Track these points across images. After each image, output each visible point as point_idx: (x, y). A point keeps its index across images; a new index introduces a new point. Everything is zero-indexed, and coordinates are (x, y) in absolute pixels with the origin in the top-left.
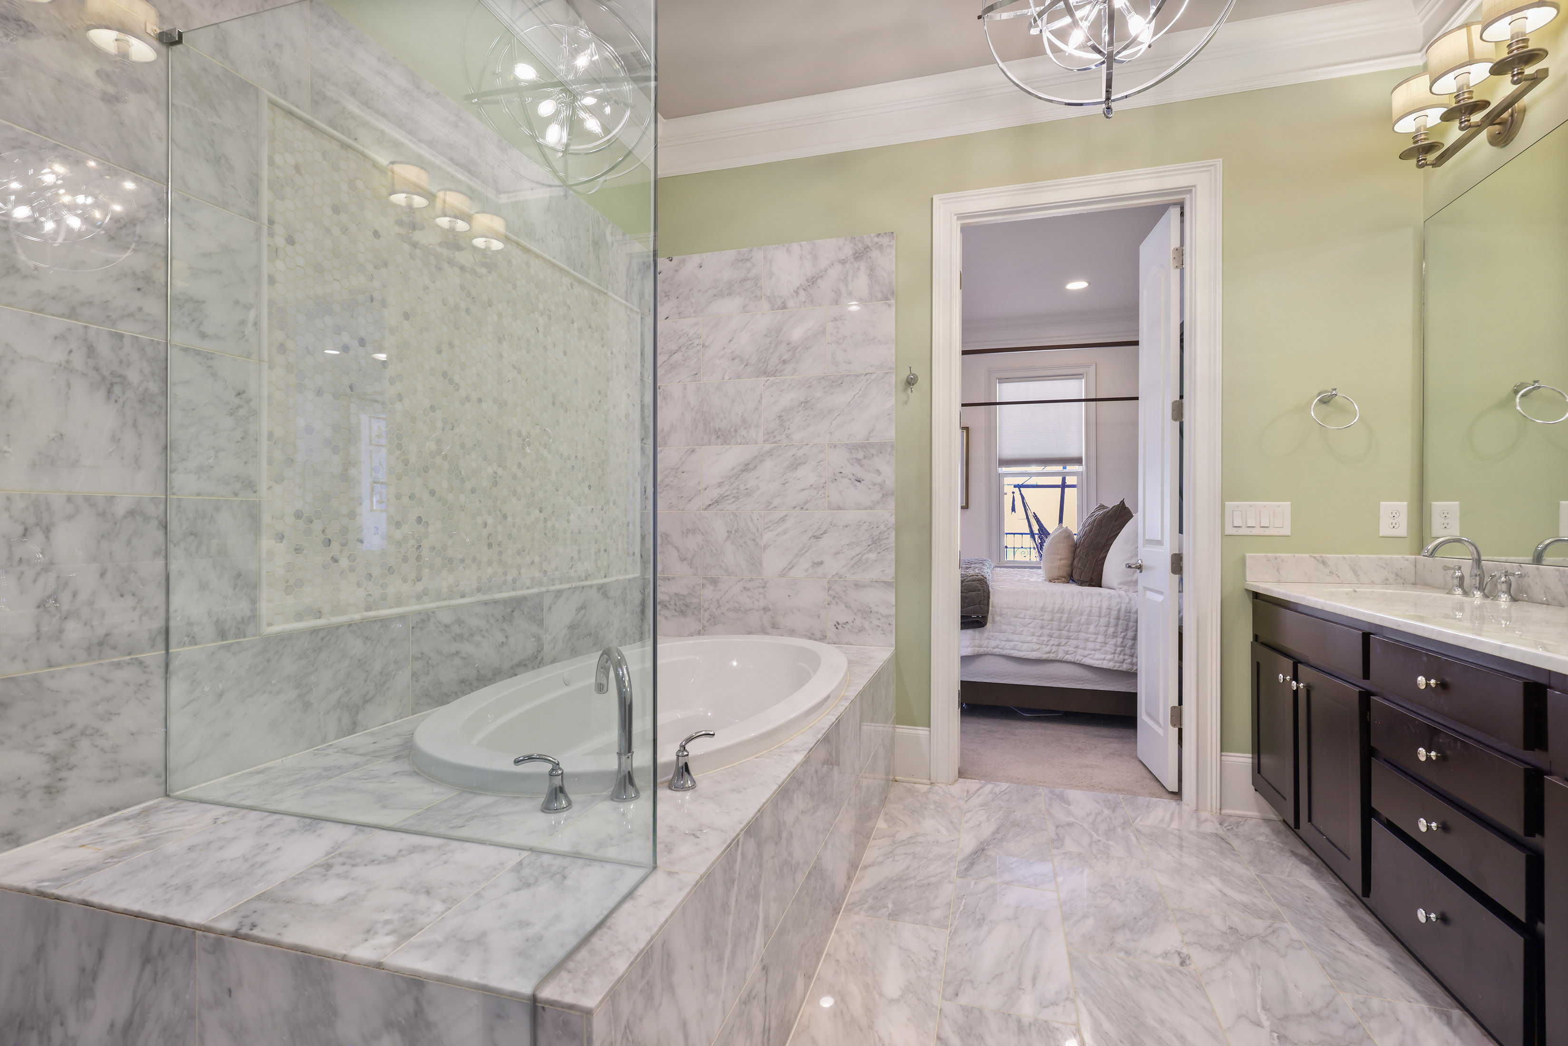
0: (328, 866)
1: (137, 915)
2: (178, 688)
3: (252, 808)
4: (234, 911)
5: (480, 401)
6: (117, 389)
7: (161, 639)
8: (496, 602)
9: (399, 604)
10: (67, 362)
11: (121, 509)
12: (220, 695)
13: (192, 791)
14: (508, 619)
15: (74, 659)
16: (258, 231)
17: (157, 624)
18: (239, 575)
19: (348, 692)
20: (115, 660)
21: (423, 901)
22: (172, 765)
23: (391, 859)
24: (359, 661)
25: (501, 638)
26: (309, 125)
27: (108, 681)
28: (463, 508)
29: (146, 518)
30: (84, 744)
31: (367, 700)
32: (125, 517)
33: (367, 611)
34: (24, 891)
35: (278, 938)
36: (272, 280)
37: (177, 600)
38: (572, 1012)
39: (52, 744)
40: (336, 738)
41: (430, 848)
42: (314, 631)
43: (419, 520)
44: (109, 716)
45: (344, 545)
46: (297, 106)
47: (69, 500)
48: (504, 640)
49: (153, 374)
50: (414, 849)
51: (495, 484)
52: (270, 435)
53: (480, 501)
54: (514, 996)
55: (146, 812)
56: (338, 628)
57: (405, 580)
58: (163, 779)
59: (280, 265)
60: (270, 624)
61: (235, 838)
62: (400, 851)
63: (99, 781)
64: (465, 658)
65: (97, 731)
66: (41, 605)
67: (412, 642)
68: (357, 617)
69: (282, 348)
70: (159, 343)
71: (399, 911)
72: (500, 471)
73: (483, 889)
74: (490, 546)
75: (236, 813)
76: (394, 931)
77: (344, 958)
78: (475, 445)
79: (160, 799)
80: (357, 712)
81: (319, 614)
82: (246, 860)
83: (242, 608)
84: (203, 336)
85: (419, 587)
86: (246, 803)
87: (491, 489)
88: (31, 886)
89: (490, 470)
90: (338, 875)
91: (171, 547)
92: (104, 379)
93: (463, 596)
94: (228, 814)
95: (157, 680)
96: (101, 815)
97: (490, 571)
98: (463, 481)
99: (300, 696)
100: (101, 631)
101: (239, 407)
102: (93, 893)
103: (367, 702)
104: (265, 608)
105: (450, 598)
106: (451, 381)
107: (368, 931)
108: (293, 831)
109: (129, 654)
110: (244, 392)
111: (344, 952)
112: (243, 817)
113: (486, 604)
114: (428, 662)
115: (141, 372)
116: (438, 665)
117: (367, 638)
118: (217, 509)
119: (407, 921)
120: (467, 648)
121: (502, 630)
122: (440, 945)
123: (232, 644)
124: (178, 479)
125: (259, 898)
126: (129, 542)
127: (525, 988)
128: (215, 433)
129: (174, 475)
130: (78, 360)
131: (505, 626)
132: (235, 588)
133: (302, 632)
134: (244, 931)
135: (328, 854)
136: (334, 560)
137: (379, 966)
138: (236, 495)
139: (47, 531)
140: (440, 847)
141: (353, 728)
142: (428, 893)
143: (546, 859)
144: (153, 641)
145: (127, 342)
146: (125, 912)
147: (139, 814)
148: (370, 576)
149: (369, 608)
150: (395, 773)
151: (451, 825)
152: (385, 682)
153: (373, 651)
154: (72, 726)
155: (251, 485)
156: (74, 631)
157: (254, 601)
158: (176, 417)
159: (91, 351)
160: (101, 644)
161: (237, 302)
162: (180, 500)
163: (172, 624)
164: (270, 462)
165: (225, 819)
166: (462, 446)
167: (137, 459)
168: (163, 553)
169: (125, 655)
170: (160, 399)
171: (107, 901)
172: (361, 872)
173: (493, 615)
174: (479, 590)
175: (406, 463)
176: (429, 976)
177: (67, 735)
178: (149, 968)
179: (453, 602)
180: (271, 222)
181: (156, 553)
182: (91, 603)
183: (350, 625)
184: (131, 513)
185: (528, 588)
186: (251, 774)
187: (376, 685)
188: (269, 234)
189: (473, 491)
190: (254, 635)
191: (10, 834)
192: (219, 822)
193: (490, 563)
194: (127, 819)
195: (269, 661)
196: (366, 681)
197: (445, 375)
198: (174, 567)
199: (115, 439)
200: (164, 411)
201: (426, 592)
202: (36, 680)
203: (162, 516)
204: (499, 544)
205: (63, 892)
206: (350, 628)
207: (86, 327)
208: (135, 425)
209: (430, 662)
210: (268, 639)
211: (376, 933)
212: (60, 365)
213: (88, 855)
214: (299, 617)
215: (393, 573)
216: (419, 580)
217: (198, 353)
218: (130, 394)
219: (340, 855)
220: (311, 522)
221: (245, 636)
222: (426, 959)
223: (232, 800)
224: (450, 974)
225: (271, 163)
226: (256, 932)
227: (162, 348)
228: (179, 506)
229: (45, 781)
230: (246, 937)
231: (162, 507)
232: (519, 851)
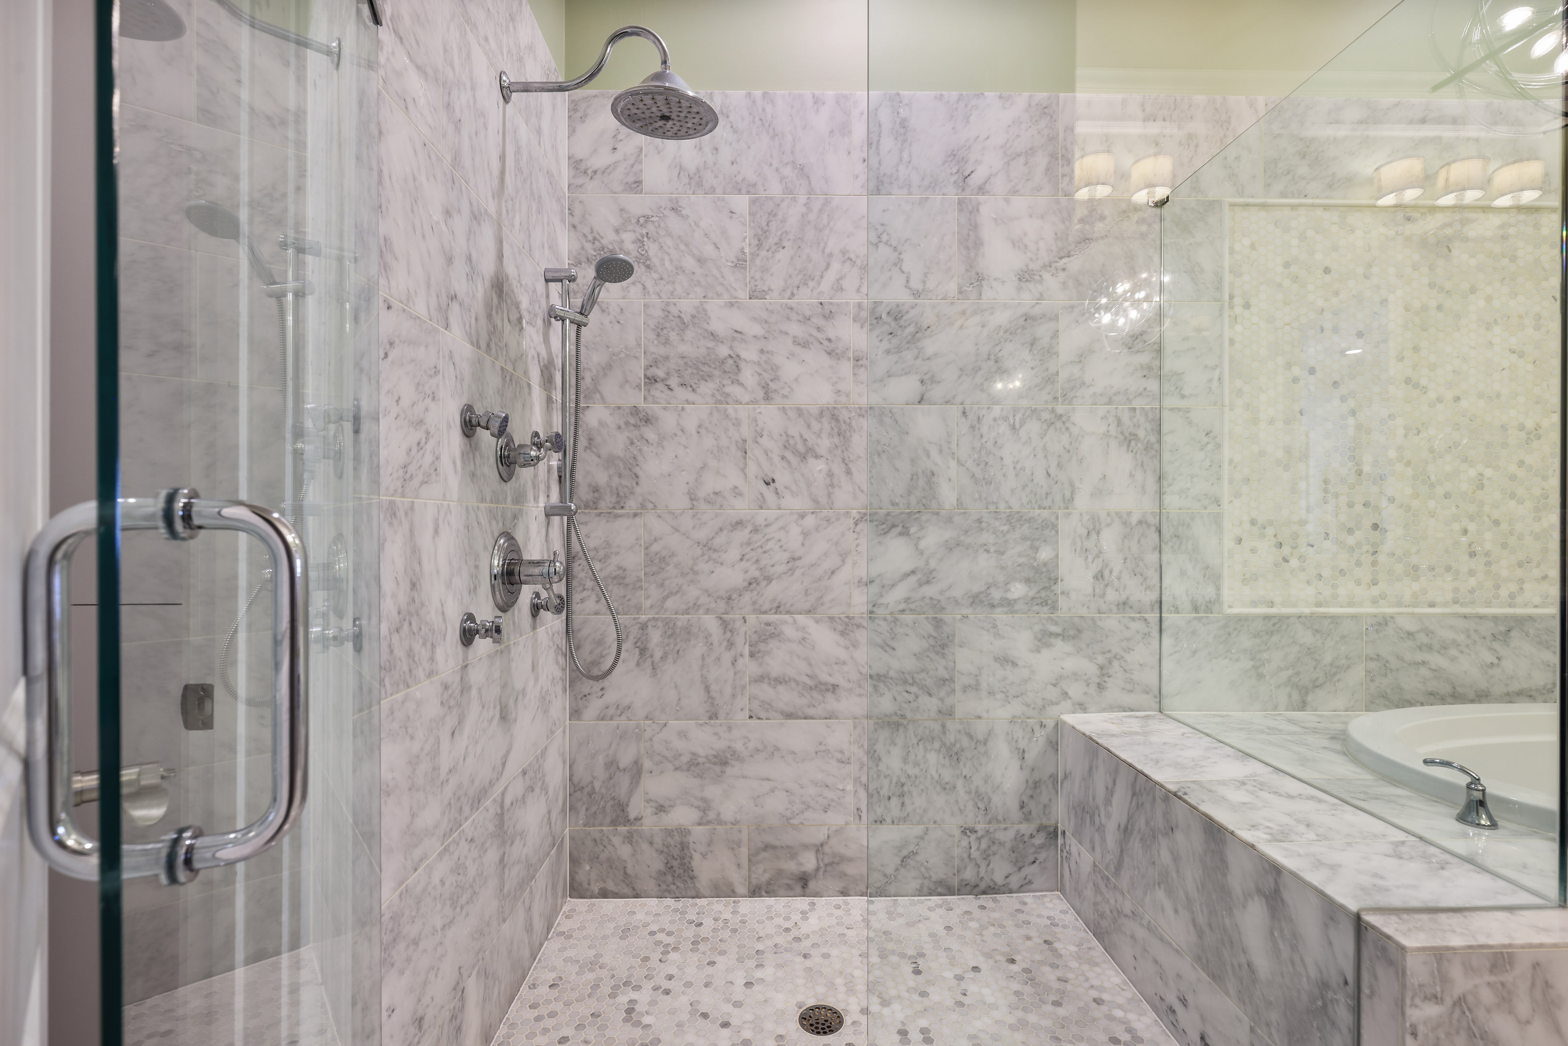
0: (1243, 783)
1: (1130, 765)
2: (1167, 641)
3: (1208, 735)
4: (1178, 783)
5: (1457, 399)
6: (1133, 443)
7: (1157, 606)
8: (1481, 617)
9: (1350, 604)
10: (1108, 432)
11: (1134, 520)
12: (1194, 652)
13: (1174, 714)
14: (1500, 638)
15: (1110, 611)
16: (1221, 309)
17: (1154, 596)
18: (1207, 567)
19: (1298, 674)
20: (1132, 615)
21: (1302, 828)
22: (1163, 692)
23: (1290, 797)
24: (1309, 649)
25: (1489, 658)
26: (1263, 206)
27: (1128, 628)
28: (1432, 514)
29: (1149, 526)
30: (1116, 663)
31: (1316, 685)
32: (1137, 525)
33: (1316, 607)
34: (1084, 734)
35: (1196, 805)
36: (1232, 342)
37: (1166, 582)
38: (1389, 942)
39: (1101, 659)
40: (1286, 710)
41: (1325, 802)
42: (1267, 618)
43: (1375, 527)
44: (1129, 650)
45: (1294, 548)
46: (1252, 197)
47: (1108, 514)
48: (1496, 661)
49: (1152, 430)
50: (1312, 798)
51: (1481, 487)
52: (1231, 461)
53: (1457, 506)
54: (1342, 908)
55: (1147, 717)
56: (1288, 618)
57: (1358, 583)
58: (1158, 699)
59: (1238, 328)
60: (1230, 607)
61: (1191, 747)
62: (1300, 795)
63: (1123, 689)
64: (1435, 670)
65: (1123, 657)
66: (1096, 577)
67: (1366, 642)
68: (1307, 611)
69: (1240, 393)
70: (1156, 408)
71: (1280, 826)
72: (1488, 472)
73: (1356, 843)
74: (1473, 554)
75: (1197, 734)
76: (1271, 834)
77: (1232, 833)
78: (1450, 447)
79: (1155, 713)
80: (1307, 693)
81: (1271, 604)
82: (1193, 761)
83: (1209, 592)
84: (1183, 397)
85: (1375, 591)
86: (1204, 730)
87: (1474, 493)
88: (1087, 733)
89: (1472, 473)
90: (1247, 790)
91: (1163, 545)
92: (1126, 438)
93: (1432, 605)
94: (1192, 733)
95: (1155, 633)
96: (1124, 711)
97: (1472, 582)
98: (1432, 486)
99: (1255, 668)
100: (1123, 597)
101: (1207, 443)
102: (1112, 746)
103: (1317, 687)
104: (1227, 595)
105: (1415, 605)
106: (1416, 386)
107: (1253, 826)
108: (1229, 756)
109: (1139, 613)
110: (1211, 432)
111: (1233, 829)
112: (1200, 738)
113: (1465, 617)
114: (1385, 665)
115: (1146, 429)
116: (1397, 670)
117: (1316, 631)
118: (1192, 519)
119: (1283, 833)
120: (1437, 660)
121: (1490, 649)
122: (1300, 855)
123: (1203, 617)
124: (1167, 499)
125: (1194, 782)
126: (1139, 541)
127: (1353, 906)
128: (1191, 465)
129: (1164, 496)
130: (1113, 430)
131: (1496, 645)
132: (1204, 577)
133: (1256, 617)
134: (1180, 794)
135: (1246, 777)
136: (1286, 560)
137: (1253, 846)
138: (1206, 508)
139: (1098, 533)
140: (1334, 805)
141: (1303, 706)
142: (1308, 826)
143: (1432, 850)
144: (1152, 606)
145: (1138, 412)
146: (1124, 761)
147: (1144, 717)
148: (1320, 577)
149: (1319, 604)
150: (1325, 748)
151: (1353, 796)
152: (1335, 674)
153: (1323, 643)
154: (1109, 651)
155: (1217, 502)
156: (1112, 596)
157: (1218, 588)
158: (1166, 456)
159: (1119, 422)
160: (1124, 604)
161: (1206, 367)
162: (1168, 513)
163: (1164, 599)
164: (1231, 482)
165: (1190, 735)
166: (1431, 450)
167: (1143, 487)
168: (1158, 548)
169: (1137, 613)
170: (1156, 446)
171: (1117, 753)
172: (1264, 795)
173: (1476, 631)
174: (1456, 602)
175: (1359, 473)
176: (1284, 868)
177: (1108, 655)
178: (1135, 798)
179: (1418, 610)
180: (1231, 297)
181: (1154, 549)
182: (1119, 578)
183: (1300, 617)
184: (1140, 522)
185: (1536, 606)
186: (1215, 715)
187: (1326, 674)
188: (1229, 308)
189: (1447, 496)
190: (1219, 613)
191: (1082, 704)
192: (1185, 735)
193: (1472, 573)
194: (1137, 717)
195: (1229, 634)
196: (1315, 668)
197: (1408, 381)
198: (1165, 558)
199: (1131, 475)
200: (1160, 452)
201: (1383, 596)
202: (1093, 619)
203: (1158, 524)
204: (1487, 554)
205: (1100, 741)
206: (1300, 620)
207: (1116, 408)
208: (1142, 465)
209: (1388, 665)
210: (1229, 618)
211: (1258, 829)
212: (1104, 434)
213: (1114, 728)
214: (1254, 604)
215: (1345, 575)
216: (1375, 584)
217: (1179, 410)
218: (1140, 445)
219: (1254, 780)
220: (1265, 528)
221: (1211, 613)
222: (1286, 857)
223: (1197, 727)
224: (1298, 872)
225: (1232, 251)
226: (1185, 797)
227: (1158, 411)
228: (1168, 517)
229: (1098, 680)
230: (1180, 798)
231: (1158, 518)
232: (1407, 835)
